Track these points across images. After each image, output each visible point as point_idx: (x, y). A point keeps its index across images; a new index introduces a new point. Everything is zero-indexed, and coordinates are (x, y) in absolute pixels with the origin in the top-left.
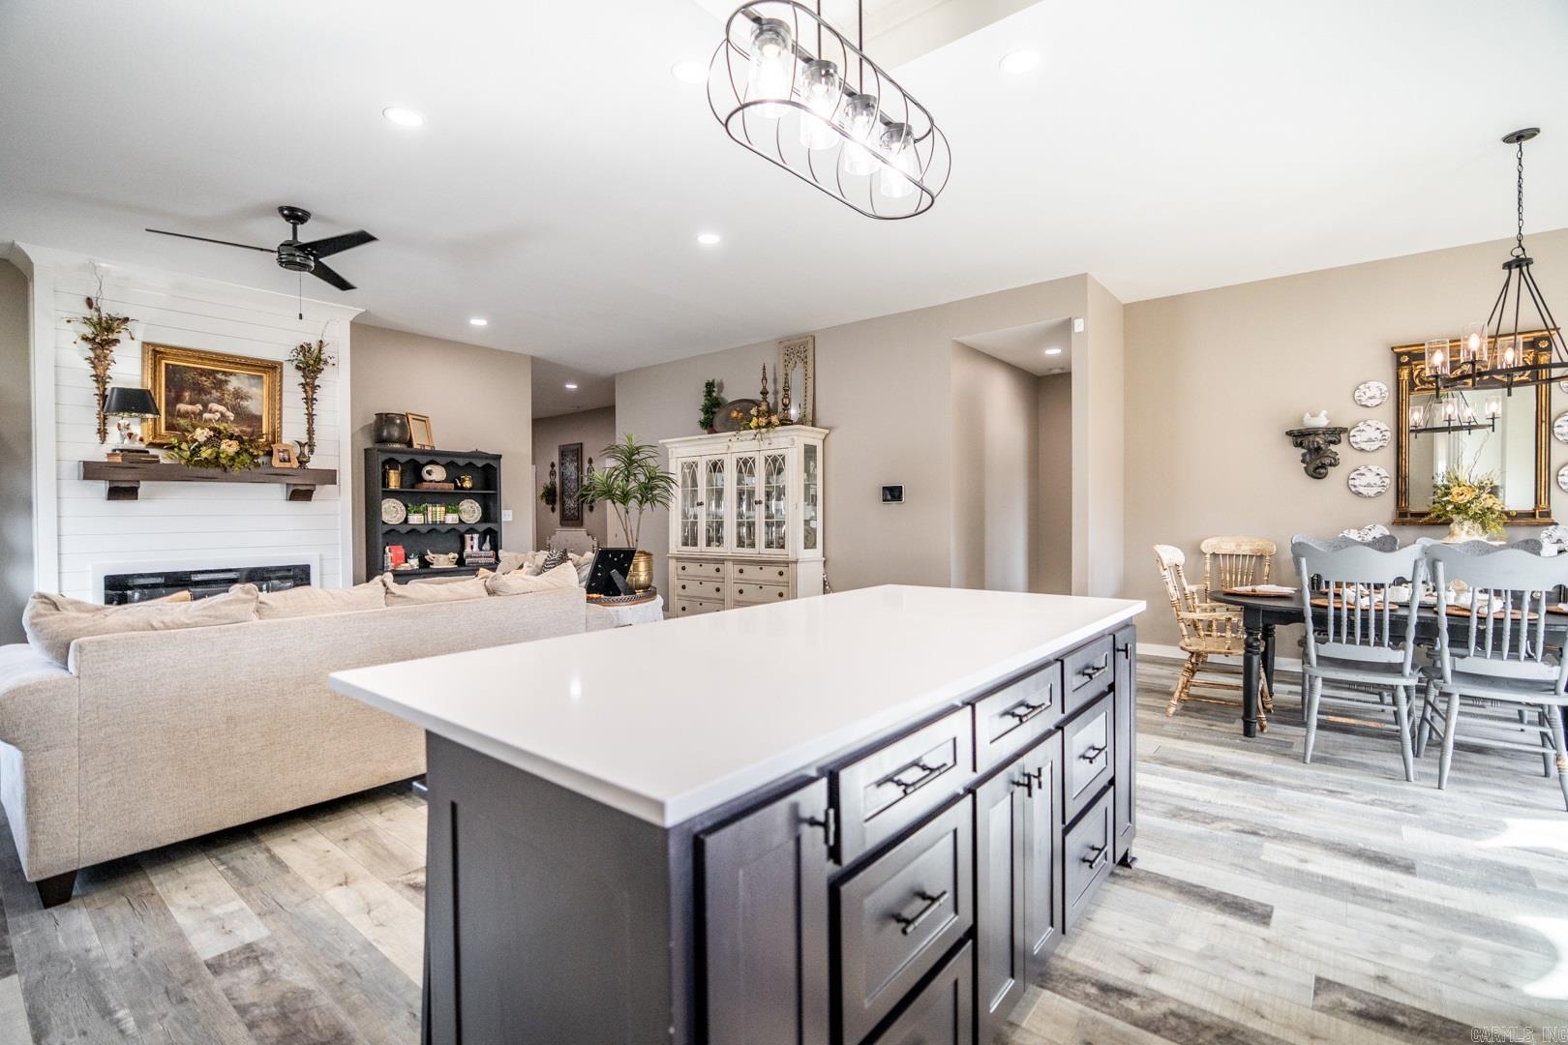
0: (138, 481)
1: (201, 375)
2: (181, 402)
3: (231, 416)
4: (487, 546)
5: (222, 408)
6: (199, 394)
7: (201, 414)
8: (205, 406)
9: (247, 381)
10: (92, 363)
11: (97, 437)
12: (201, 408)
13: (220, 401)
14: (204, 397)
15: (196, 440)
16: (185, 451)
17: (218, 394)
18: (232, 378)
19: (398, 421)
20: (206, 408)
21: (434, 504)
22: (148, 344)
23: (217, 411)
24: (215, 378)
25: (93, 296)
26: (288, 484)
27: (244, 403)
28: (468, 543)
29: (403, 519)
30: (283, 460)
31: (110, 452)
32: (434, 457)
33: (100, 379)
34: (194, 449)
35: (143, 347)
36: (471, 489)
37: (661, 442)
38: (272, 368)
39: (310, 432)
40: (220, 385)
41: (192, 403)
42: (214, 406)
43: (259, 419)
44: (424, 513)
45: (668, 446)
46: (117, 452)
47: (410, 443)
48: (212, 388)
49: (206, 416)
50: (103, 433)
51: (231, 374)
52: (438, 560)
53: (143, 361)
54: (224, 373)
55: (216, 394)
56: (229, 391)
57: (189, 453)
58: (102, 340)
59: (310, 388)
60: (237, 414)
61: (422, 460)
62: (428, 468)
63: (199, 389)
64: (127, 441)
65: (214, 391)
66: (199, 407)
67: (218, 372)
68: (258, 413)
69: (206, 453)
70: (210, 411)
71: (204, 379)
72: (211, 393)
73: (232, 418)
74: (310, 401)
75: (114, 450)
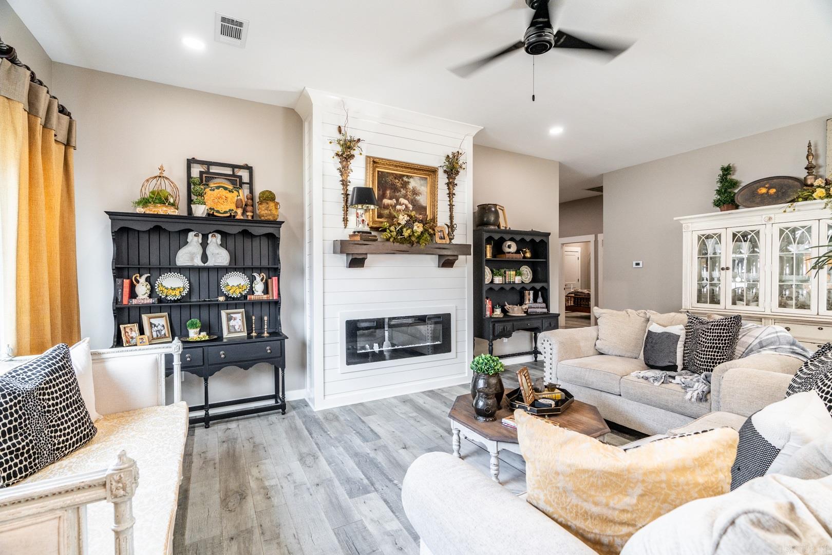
0: (366, 254)
1: (395, 178)
2: (385, 198)
3: (410, 206)
4: (540, 300)
5: (406, 202)
6: (394, 192)
7: (395, 206)
8: (397, 200)
9: (418, 181)
10: (341, 171)
11: (342, 224)
12: (395, 202)
13: (405, 197)
14: (397, 194)
15: (399, 224)
16: (393, 232)
17: (404, 192)
18: (411, 180)
19: (493, 209)
20: (398, 203)
21: (510, 269)
22: (370, 157)
23: (403, 204)
24: (402, 180)
25: (342, 125)
26: (440, 256)
27: (418, 198)
28: (527, 297)
29: (490, 280)
30: (441, 238)
31: (352, 234)
32: (513, 235)
33: (345, 183)
34: (398, 230)
35: (366, 160)
36: (530, 258)
37: (675, 219)
38: (432, 171)
39: (451, 218)
40: (405, 185)
41: (391, 199)
42: (402, 200)
43: (425, 208)
44: (504, 275)
45: (682, 222)
46: (356, 233)
47: (499, 226)
48: (402, 187)
49: (398, 207)
50: (345, 220)
51: (411, 177)
52: (513, 310)
53: (366, 169)
54: (408, 176)
55: (403, 192)
56: (410, 189)
57: (395, 233)
58: (347, 155)
59: (451, 185)
60: (414, 206)
61: (506, 237)
62: (509, 243)
63: (395, 189)
64: (361, 226)
65: (402, 190)
66: (394, 201)
67: (404, 176)
68: (424, 205)
69: (406, 233)
70: (400, 204)
71: (397, 181)
72: (400, 191)
73: (411, 209)
74: (451, 195)
75: (355, 232)
